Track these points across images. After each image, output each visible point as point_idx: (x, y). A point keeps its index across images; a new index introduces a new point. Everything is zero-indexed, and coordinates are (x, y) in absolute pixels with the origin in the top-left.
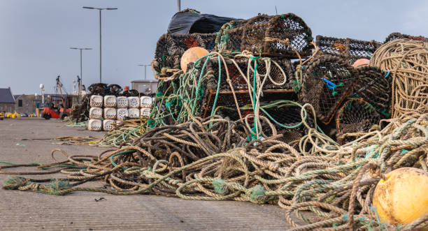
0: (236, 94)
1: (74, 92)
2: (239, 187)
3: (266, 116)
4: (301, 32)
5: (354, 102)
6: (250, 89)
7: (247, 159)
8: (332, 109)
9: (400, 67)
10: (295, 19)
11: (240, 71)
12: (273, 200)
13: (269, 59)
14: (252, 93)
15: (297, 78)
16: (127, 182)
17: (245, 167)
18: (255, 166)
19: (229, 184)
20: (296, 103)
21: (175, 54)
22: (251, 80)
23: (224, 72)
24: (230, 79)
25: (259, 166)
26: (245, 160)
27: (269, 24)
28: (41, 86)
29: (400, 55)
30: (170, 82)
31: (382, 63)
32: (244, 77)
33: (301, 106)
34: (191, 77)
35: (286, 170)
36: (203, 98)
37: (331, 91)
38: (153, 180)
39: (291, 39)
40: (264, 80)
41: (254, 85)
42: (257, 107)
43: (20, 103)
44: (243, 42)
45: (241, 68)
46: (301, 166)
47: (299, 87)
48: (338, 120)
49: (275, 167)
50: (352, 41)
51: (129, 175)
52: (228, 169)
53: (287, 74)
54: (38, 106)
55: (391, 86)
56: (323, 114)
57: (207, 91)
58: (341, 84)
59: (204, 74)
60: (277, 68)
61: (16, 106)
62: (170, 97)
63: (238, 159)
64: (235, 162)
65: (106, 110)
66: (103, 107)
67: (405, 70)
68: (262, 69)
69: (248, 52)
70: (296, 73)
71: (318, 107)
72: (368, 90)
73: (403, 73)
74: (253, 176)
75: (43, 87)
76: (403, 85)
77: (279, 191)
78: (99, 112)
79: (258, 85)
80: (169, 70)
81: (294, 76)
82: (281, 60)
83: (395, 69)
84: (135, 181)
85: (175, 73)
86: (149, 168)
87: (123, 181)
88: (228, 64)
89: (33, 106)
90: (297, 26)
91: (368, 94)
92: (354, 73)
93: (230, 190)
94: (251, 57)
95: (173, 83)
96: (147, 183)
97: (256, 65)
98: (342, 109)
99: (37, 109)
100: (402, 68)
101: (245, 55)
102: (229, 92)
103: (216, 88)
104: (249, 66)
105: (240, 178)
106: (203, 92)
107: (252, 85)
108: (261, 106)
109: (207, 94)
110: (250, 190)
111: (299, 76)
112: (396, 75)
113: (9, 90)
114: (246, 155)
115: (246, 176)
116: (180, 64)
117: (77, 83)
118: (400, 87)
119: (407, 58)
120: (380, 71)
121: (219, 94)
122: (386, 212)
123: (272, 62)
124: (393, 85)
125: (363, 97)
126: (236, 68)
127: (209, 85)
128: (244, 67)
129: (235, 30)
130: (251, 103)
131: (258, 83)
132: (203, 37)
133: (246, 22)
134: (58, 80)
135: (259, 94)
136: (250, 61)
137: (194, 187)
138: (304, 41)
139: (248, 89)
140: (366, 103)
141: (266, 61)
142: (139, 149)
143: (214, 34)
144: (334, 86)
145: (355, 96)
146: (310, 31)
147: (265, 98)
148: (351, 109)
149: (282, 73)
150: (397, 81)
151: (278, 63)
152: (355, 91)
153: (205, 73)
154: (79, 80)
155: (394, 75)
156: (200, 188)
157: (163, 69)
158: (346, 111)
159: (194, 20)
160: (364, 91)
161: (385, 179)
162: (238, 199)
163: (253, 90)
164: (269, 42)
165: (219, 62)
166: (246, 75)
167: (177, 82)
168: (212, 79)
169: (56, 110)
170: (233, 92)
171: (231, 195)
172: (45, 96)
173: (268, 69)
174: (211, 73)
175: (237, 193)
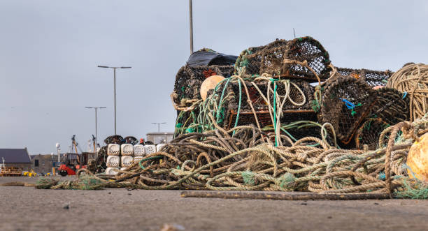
0: (257, 115)
1: (90, 150)
2: (269, 178)
3: (287, 135)
4: (319, 55)
5: (373, 122)
6: (271, 109)
7: (275, 152)
8: (352, 128)
9: (417, 88)
10: (313, 42)
11: (260, 92)
12: (302, 187)
13: (288, 81)
14: (273, 113)
15: (316, 98)
16: (157, 180)
17: (273, 159)
18: (284, 158)
19: (258, 175)
20: (317, 124)
21: (194, 85)
22: (272, 101)
23: (244, 95)
24: (251, 99)
25: (287, 157)
26: (273, 152)
27: (287, 46)
28: (57, 146)
29: (416, 77)
30: (189, 112)
31: (398, 85)
32: (265, 98)
33: (320, 125)
34: (212, 102)
35: (314, 160)
36: (224, 120)
37: (350, 111)
38: (182, 177)
39: (309, 61)
40: (284, 100)
41: (274, 105)
42: (277, 127)
43: (37, 163)
44: (262, 65)
45: (261, 90)
46: (329, 155)
47: (318, 106)
48: (357, 140)
49: (303, 157)
50: (367, 72)
51: (158, 175)
52: (256, 163)
53: (306, 95)
54: (54, 165)
55: (409, 106)
56: (344, 134)
57: (228, 112)
58: (360, 104)
59: (225, 96)
60: (297, 89)
61: (33, 165)
62: (190, 127)
63: (266, 152)
64: (263, 156)
65: (123, 158)
66: (120, 155)
67: (422, 90)
68: (281, 91)
69: (267, 75)
70: (315, 94)
71: (338, 126)
72: (386, 111)
73: (420, 93)
74: (281, 168)
75: (59, 146)
76: (421, 105)
77: (309, 177)
78: (116, 161)
79: (278, 106)
80: (189, 101)
81: (313, 97)
82: (300, 82)
83: (412, 90)
84: (165, 179)
85: (194, 104)
86: (178, 167)
87: (153, 180)
88: (248, 87)
89: (50, 165)
90: (315, 50)
91: (387, 115)
92: (373, 94)
93: (259, 181)
94: (270, 79)
95: (192, 113)
96: (176, 180)
97: (275, 87)
98: (361, 129)
99: (53, 169)
100: (420, 88)
101: (264, 78)
102: (250, 112)
103: (237, 108)
104: (269, 88)
105: (269, 170)
106: (224, 114)
107: (272, 105)
108: (281, 126)
109: (228, 115)
110: (280, 179)
111: (318, 96)
112: (414, 96)
113: (25, 151)
114: (274, 149)
115: (275, 168)
116: (199, 94)
117: (92, 142)
118: (417, 107)
119: (424, 79)
120: (397, 92)
121: (240, 115)
122: (421, 171)
123: (291, 84)
124: (411, 105)
125: (382, 117)
126: (257, 90)
127: (230, 106)
128: (264, 88)
129: (254, 55)
130: (271, 123)
131: (278, 103)
132: (221, 69)
133: (264, 47)
134: (73, 139)
135: (279, 113)
136: (269, 83)
137: (223, 181)
138: (321, 64)
139: (268, 110)
140: (385, 123)
141: (285, 83)
142: (166, 154)
143: (232, 66)
144: (353, 106)
145: (373, 116)
146: (328, 54)
147: (285, 119)
148: (371, 129)
149: (301, 94)
150: (415, 101)
151: (297, 85)
152: (373, 112)
153: (226, 94)
154: (94, 139)
155: (412, 96)
156: (230, 181)
157: (183, 100)
158: (365, 131)
159: (211, 58)
160: (382, 112)
161: (418, 141)
162: (268, 188)
163: (274, 110)
164: (288, 64)
165: (240, 85)
166: (266, 96)
167: (196, 112)
168: (233, 100)
169: (72, 167)
170: (254, 113)
171: (260, 186)
172: (61, 155)
173: (288, 90)
174: (232, 95)
175: (267, 183)
